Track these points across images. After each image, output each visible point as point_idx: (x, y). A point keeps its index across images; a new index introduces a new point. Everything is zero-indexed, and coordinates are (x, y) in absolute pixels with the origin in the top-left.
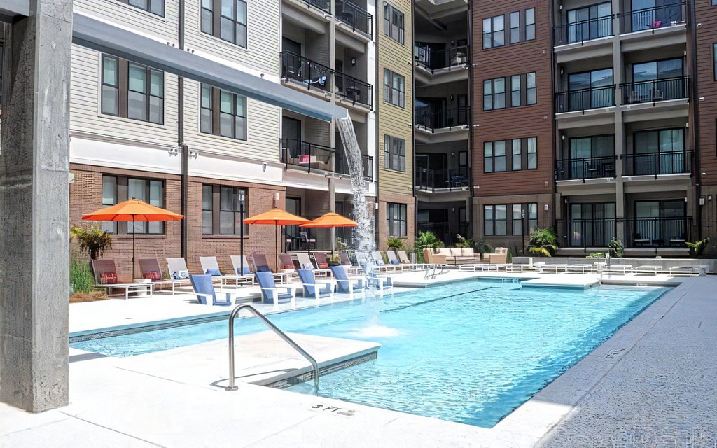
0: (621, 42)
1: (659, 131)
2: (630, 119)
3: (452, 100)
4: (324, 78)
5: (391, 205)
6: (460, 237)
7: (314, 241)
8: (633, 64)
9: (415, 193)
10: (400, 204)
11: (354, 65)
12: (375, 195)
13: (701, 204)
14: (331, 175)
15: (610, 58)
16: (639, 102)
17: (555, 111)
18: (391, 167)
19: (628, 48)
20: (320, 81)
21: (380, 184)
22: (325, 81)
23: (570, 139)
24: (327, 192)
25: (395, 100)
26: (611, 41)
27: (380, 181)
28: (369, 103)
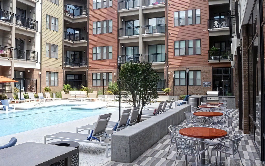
0: (143, 10)
1: (157, 45)
2: (145, 40)
3: (85, 29)
4: (10, 17)
5: (49, 73)
6: (82, 86)
7: (4, 88)
8: (148, 19)
9: (64, 68)
10: (55, 72)
11: (31, 12)
12: (40, 68)
13: (168, 74)
14: (12, 59)
15: (138, 16)
16: (149, 34)
17: (118, 35)
18: (50, 56)
19: (145, 12)
20: (8, 18)
21: (42, 64)
22: (10, 19)
23: (126, 47)
24: (10, 67)
25: (53, 28)
26: (138, 9)
27: (42, 62)
28: (36, 29)
